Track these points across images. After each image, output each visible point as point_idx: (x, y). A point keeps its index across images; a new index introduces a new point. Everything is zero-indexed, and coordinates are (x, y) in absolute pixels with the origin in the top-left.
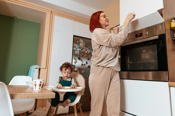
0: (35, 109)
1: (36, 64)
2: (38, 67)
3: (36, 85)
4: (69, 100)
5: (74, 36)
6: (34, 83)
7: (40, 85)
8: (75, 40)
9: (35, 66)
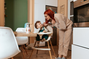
0: (29, 44)
1: (27, 22)
2: (28, 24)
3: (27, 30)
4: (45, 39)
5: (46, 6)
6: (26, 29)
7: (29, 30)
8: (47, 8)
9: (27, 23)
